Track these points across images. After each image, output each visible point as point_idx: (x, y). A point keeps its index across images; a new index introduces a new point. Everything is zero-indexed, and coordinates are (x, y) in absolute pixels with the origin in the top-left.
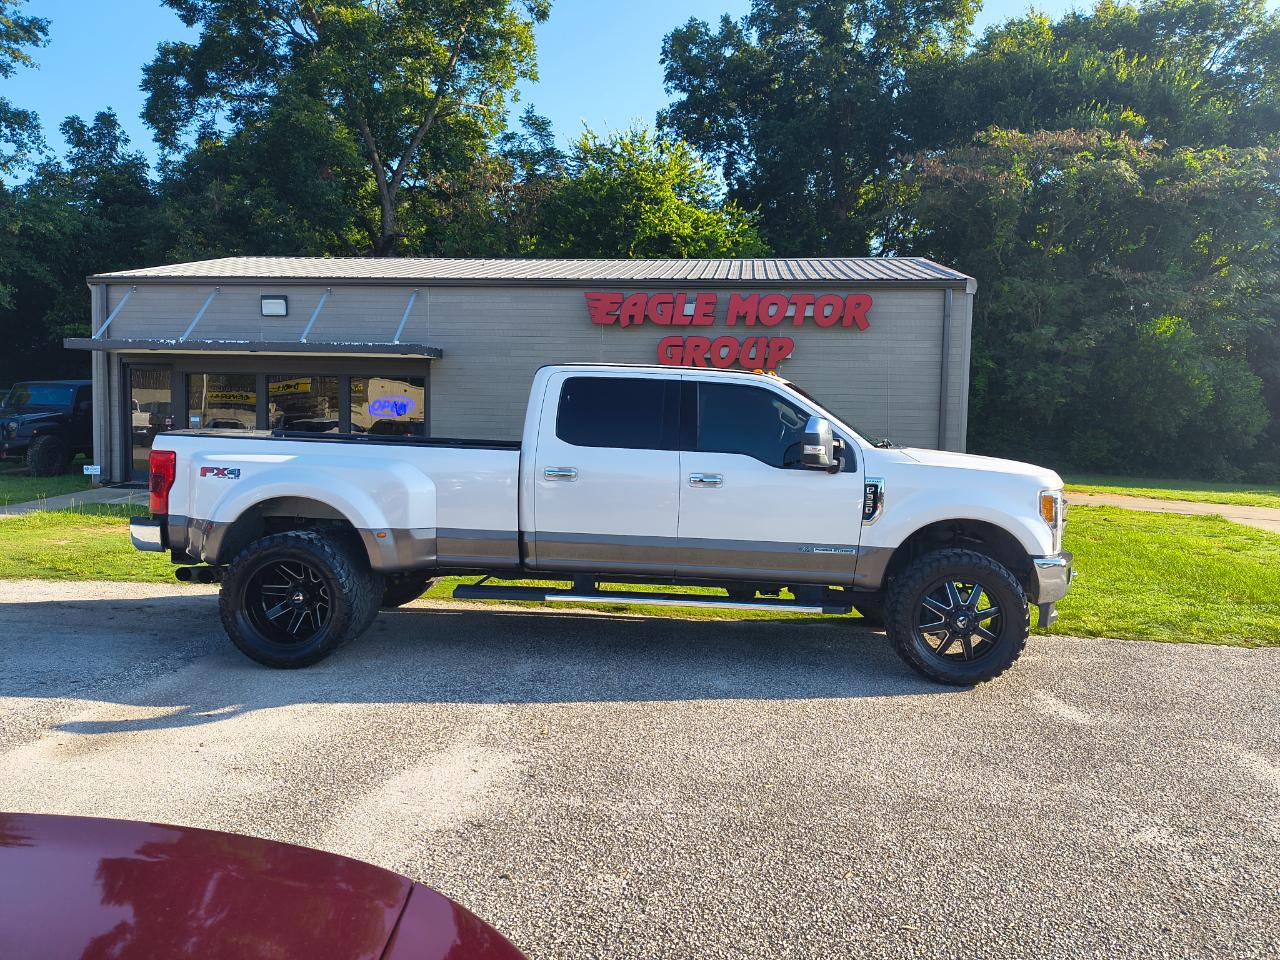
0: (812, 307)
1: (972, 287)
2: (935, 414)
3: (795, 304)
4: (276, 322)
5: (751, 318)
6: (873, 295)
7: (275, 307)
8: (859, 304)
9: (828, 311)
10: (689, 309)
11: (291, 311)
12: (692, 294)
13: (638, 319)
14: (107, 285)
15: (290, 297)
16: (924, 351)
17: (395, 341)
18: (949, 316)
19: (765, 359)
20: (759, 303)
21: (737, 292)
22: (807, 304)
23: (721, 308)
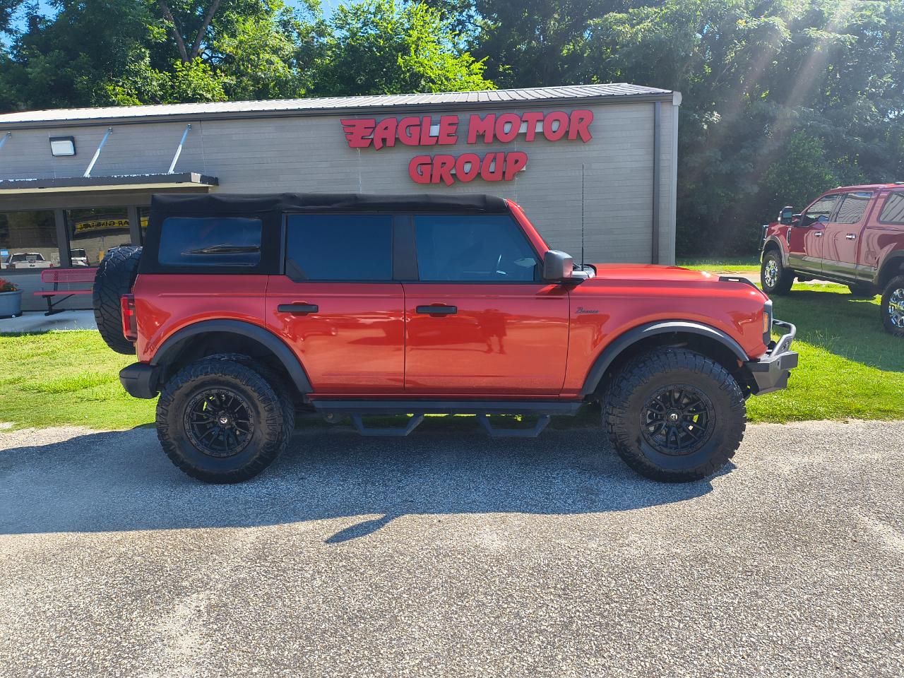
0: (542, 123)
1: (677, 98)
2: (649, 213)
3: (527, 121)
4: (65, 162)
5: (489, 137)
6: (591, 108)
7: (63, 148)
8: (582, 119)
9: (555, 126)
10: (435, 130)
11: (79, 150)
12: (436, 117)
13: (390, 142)
15: (78, 138)
16: (640, 158)
17: (171, 171)
18: (659, 126)
19: (504, 173)
20: (495, 123)
21: (476, 113)
22: (538, 121)
23: (462, 129)
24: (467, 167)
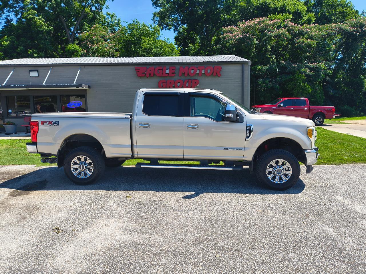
0: (204, 70)
1: (250, 63)
2: (241, 101)
3: (199, 69)
4: (35, 79)
5: (186, 74)
7: (34, 74)
8: (218, 69)
9: (209, 71)
10: (167, 71)
11: (39, 75)
12: (168, 67)
13: (152, 75)
15: (39, 71)
17: (74, 83)
18: (244, 72)
19: (191, 86)
20: (188, 69)
21: (182, 66)
23: (177, 71)
24: (178, 84)
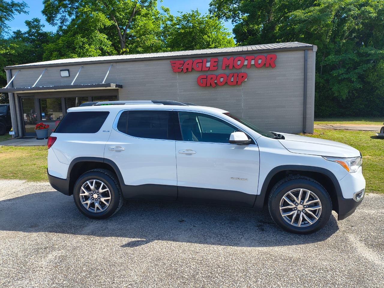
0: (254, 60)
1: (315, 48)
2: (302, 98)
3: (247, 60)
4: (66, 79)
5: (231, 66)
6: (277, 54)
7: (65, 74)
8: (272, 58)
9: (260, 61)
10: (208, 65)
11: (70, 74)
12: (209, 59)
13: (190, 69)
14: (11, 70)
15: (70, 70)
16: (298, 75)
17: (103, 83)
18: (307, 60)
19: (237, 82)
20: (234, 61)
21: (226, 57)
22: (252, 59)
23: (220, 63)
24: (222, 80)
